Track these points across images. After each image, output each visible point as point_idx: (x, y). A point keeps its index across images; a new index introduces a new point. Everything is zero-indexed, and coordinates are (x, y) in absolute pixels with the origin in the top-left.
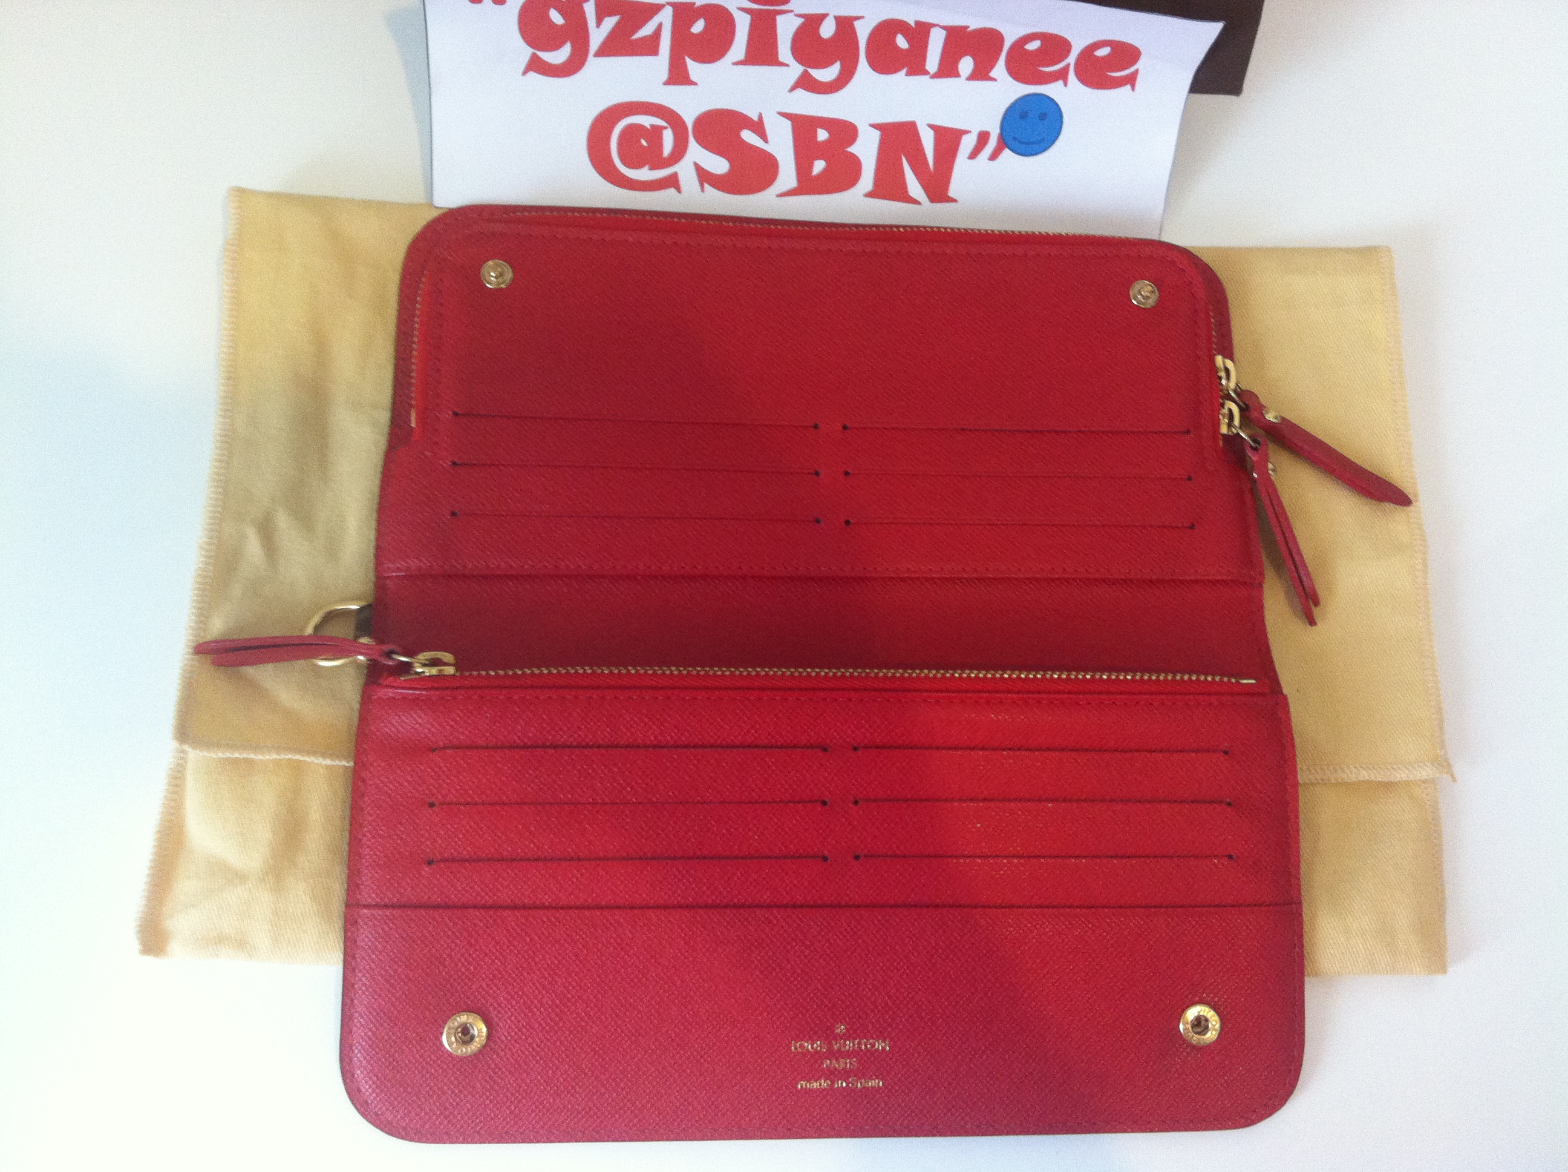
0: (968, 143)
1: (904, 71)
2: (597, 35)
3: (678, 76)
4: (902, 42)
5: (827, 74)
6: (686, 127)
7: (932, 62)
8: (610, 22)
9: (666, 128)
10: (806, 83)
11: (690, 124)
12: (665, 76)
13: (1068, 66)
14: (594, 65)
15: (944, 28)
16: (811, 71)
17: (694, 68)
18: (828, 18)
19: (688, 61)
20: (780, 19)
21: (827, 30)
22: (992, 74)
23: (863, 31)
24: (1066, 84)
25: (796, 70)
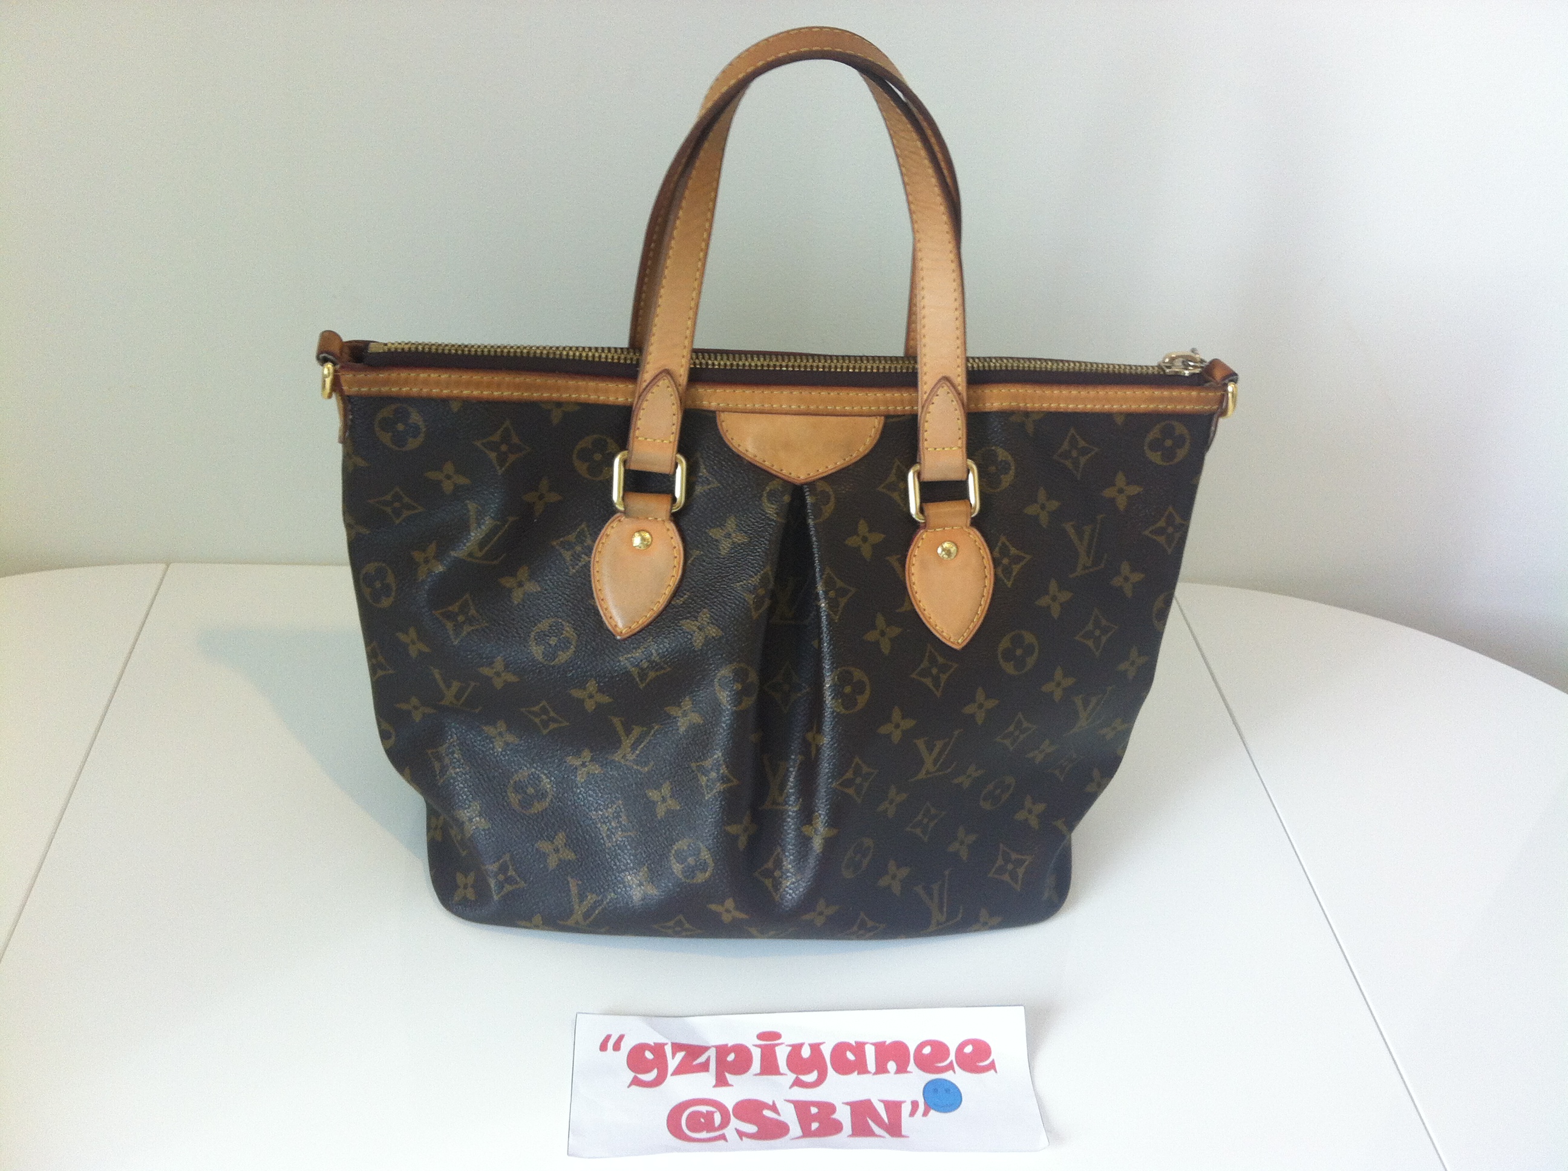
0: (906, 1109)
1: (856, 1073)
2: (673, 1063)
3: (721, 1082)
4: (850, 1056)
5: (812, 1077)
6: (727, 1110)
7: (871, 1064)
8: (680, 1055)
9: (716, 1110)
10: (798, 1083)
11: (731, 1109)
12: (714, 1082)
13: (951, 1063)
14: (671, 1081)
15: (873, 1044)
16: (799, 1076)
17: (730, 1077)
18: (805, 1046)
19: (728, 1075)
20: (777, 1049)
21: (806, 1053)
22: (908, 1069)
23: (827, 1051)
24: (955, 1072)
25: (792, 1077)
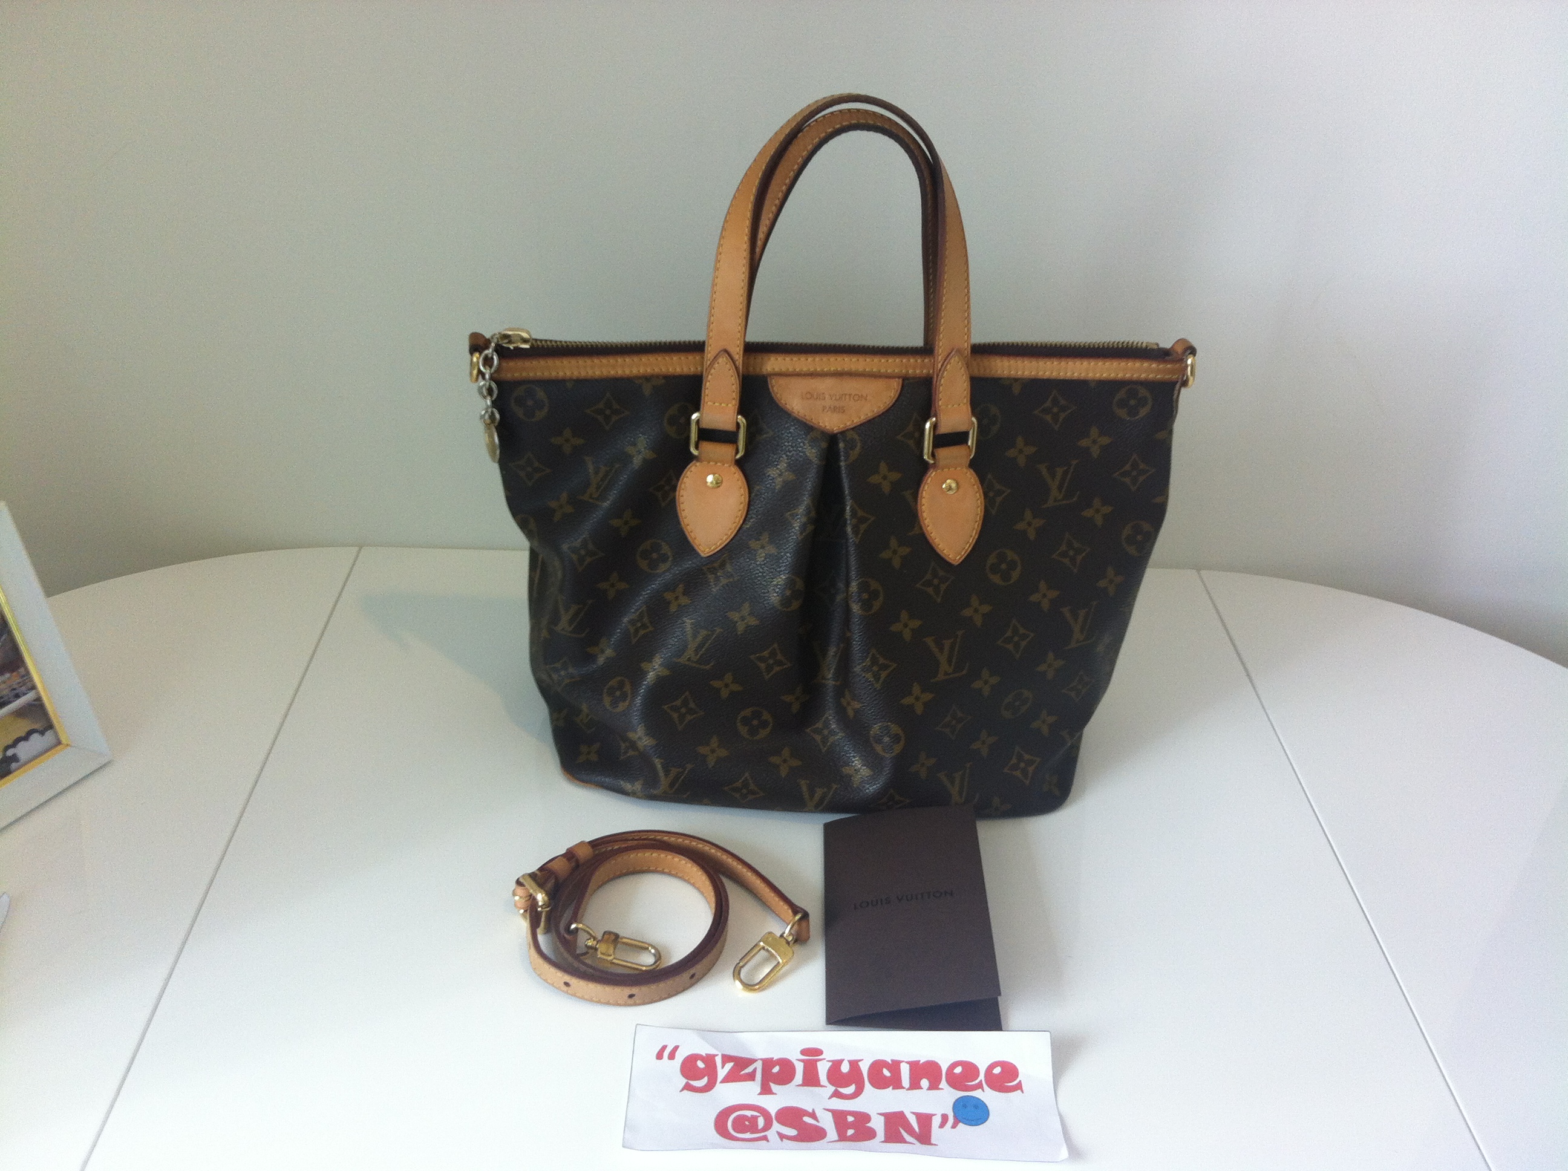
0: (936, 1121)
1: (891, 1088)
2: (722, 1073)
3: (766, 1090)
4: (887, 1073)
5: (850, 1090)
6: (771, 1116)
7: (906, 1080)
8: (729, 1066)
9: (760, 1116)
10: (837, 1095)
11: (773, 1115)
12: (759, 1090)
13: (981, 1081)
14: (720, 1088)
15: (908, 1063)
16: (839, 1089)
17: (774, 1087)
18: (844, 1062)
19: (772, 1085)
20: (819, 1064)
21: (845, 1068)
22: (940, 1087)
23: (864, 1068)
24: (983, 1091)
25: (831, 1089)
